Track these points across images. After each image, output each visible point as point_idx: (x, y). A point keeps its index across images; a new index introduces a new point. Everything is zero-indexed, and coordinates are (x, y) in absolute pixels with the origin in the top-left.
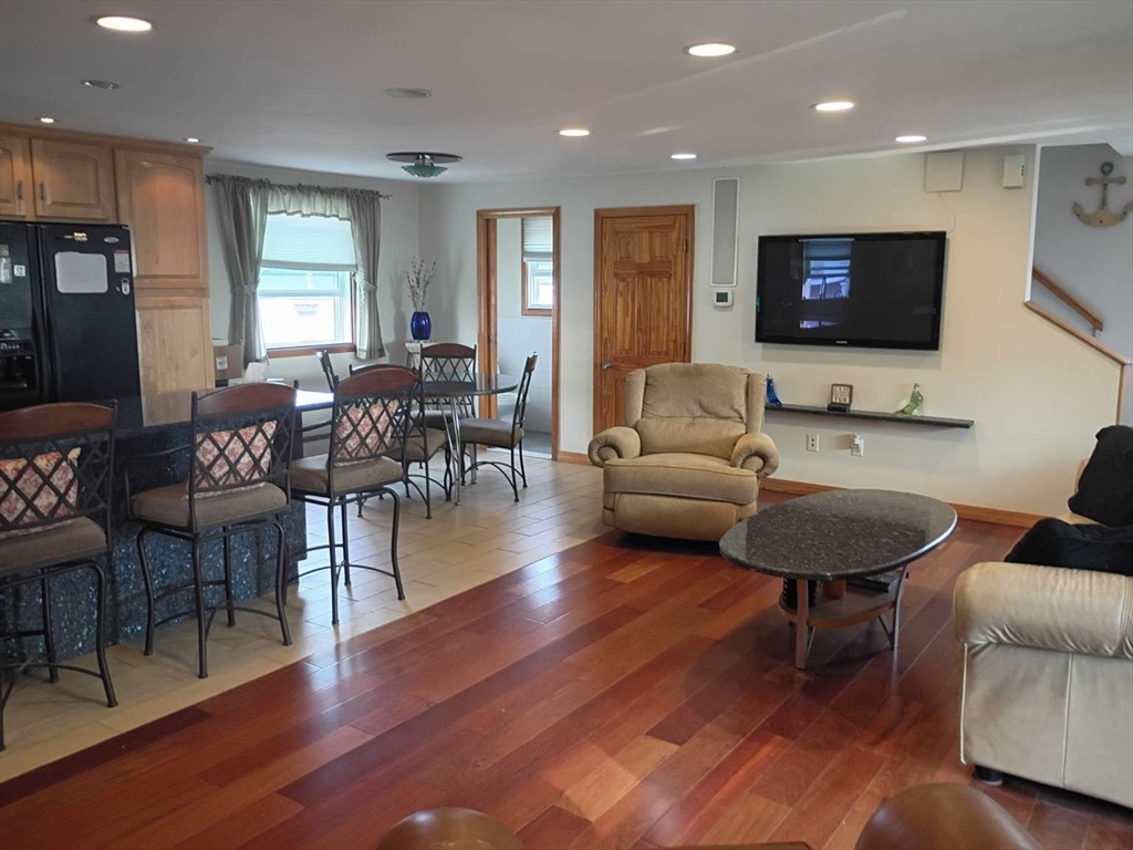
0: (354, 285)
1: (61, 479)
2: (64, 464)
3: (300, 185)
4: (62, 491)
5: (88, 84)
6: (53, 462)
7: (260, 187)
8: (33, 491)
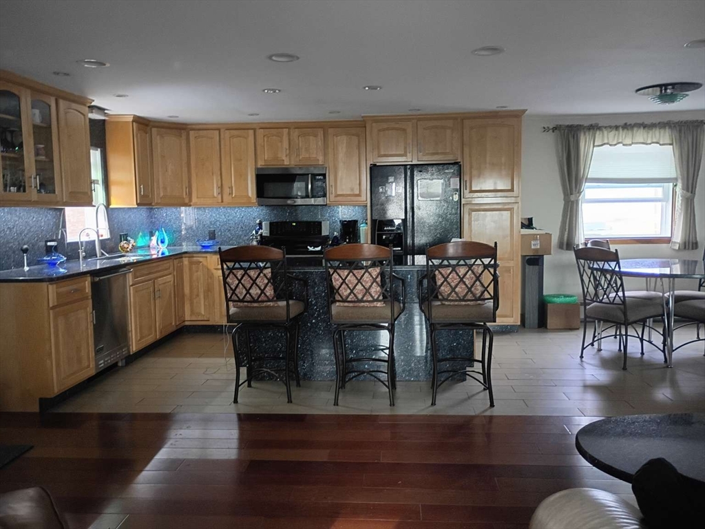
0: (674, 193)
1: (262, 282)
2: (262, 275)
3: (626, 124)
4: (262, 288)
5: (367, 88)
6: (257, 273)
7: (589, 129)
8: (249, 286)
